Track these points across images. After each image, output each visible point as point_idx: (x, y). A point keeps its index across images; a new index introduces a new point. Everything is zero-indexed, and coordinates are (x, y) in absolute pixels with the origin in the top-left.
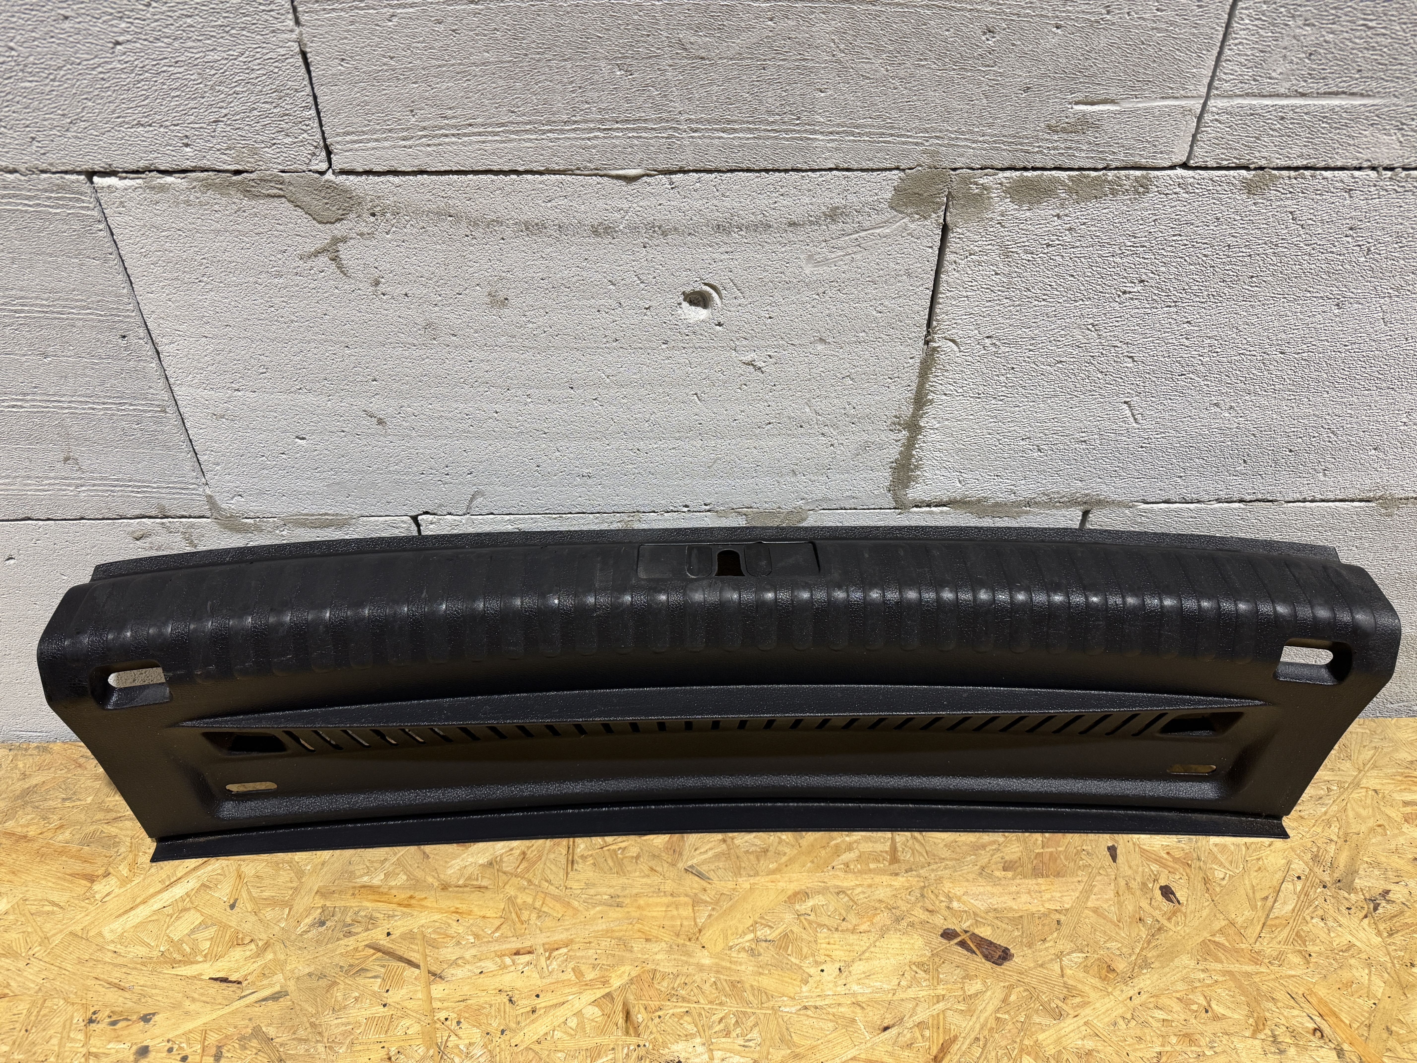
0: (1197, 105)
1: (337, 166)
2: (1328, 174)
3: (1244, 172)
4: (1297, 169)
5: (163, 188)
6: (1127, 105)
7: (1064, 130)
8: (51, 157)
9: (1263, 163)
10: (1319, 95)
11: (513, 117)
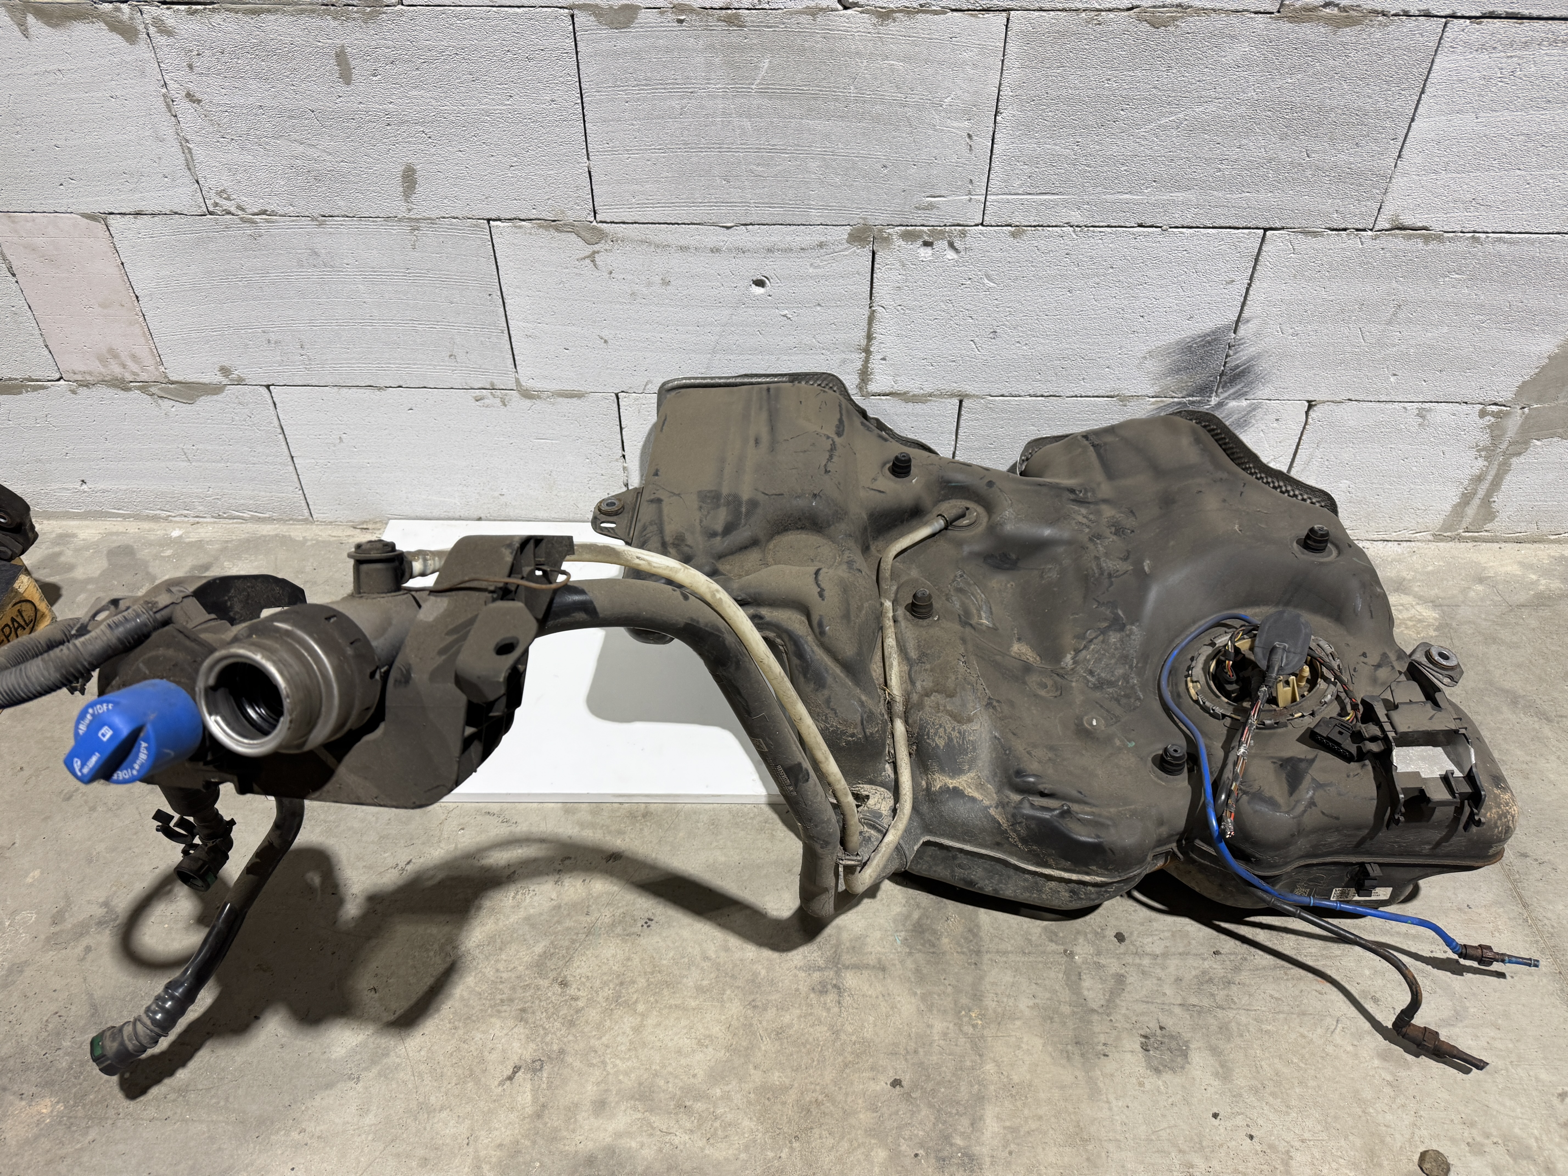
0: (982, 198)
1: (598, 219)
2: (1050, 229)
3: (1010, 228)
4: (1035, 226)
5: (520, 227)
6: (950, 198)
7: (923, 209)
8: (474, 213)
9: (1018, 224)
10: (1037, 194)
11: (678, 200)
